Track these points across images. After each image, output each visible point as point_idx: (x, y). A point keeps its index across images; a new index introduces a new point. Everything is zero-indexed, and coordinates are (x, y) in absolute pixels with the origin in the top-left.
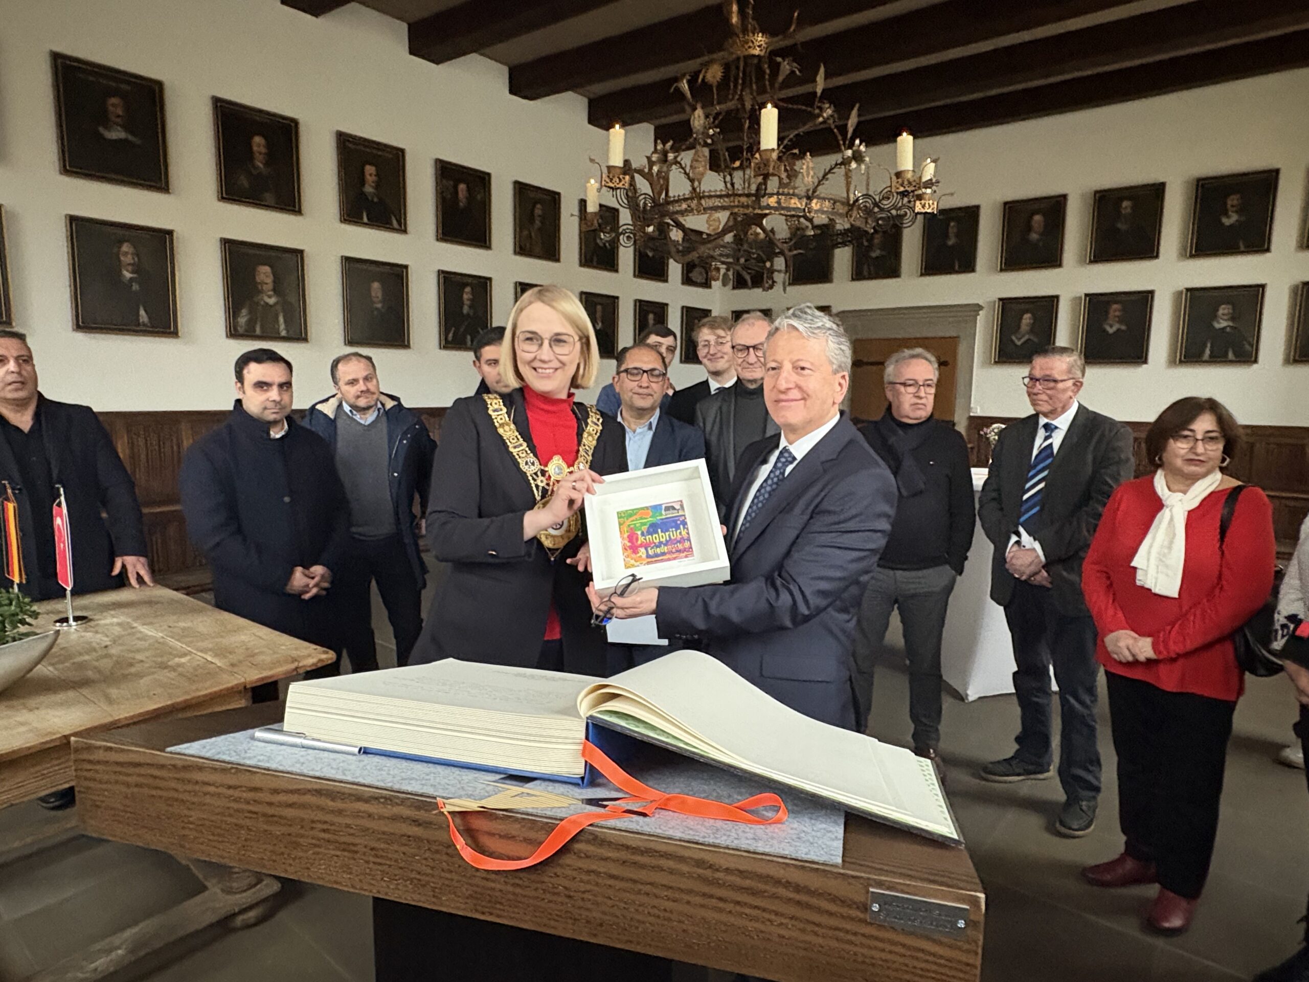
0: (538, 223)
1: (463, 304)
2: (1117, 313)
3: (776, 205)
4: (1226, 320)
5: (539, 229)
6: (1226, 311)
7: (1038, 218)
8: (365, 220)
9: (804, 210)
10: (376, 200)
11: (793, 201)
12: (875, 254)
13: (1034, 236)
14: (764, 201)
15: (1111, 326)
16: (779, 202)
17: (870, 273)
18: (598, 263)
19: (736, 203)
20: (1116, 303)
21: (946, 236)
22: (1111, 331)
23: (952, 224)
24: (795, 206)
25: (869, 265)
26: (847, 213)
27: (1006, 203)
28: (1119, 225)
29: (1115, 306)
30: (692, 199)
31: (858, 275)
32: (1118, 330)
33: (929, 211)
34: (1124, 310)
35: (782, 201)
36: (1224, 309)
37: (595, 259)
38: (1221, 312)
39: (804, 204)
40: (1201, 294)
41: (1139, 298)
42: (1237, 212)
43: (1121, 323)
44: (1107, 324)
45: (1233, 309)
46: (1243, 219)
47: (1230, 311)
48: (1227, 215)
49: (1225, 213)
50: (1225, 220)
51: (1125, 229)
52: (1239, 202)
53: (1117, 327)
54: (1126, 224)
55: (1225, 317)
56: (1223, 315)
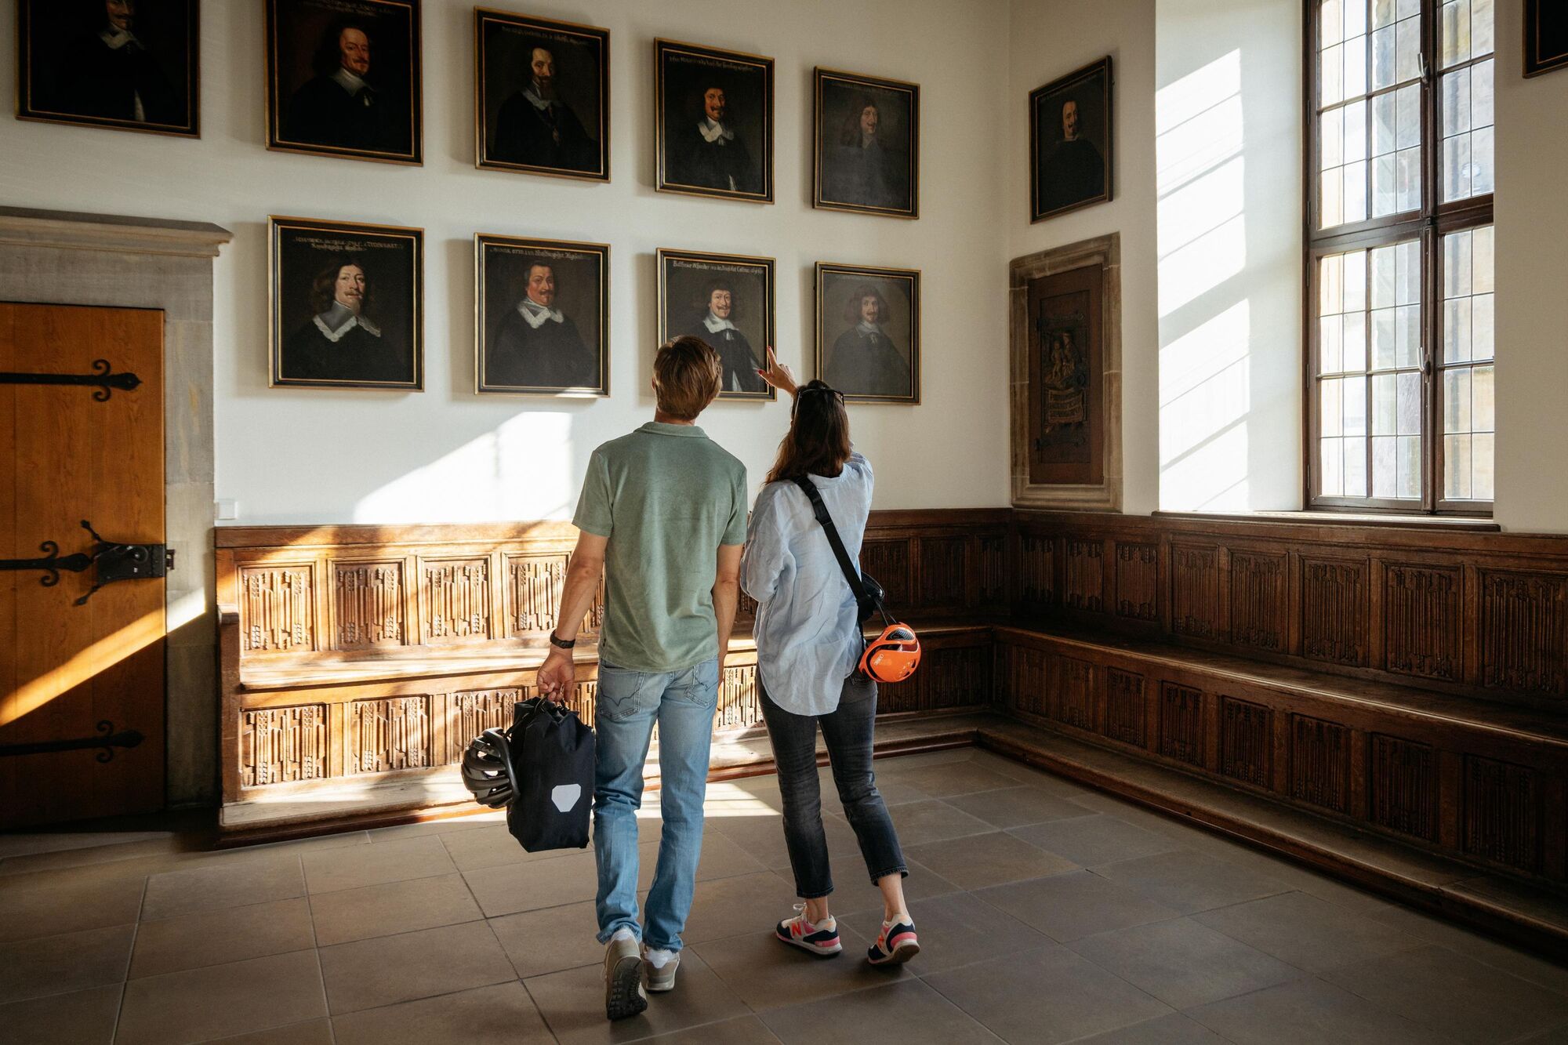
4: (724, 319)
6: (722, 302)
15: (535, 314)
20: (543, 261)
22: (535, 322)
29: (538, 271)
32: (549, 321)
34: (554, 279)
36: (719, 297)
38: (714, 301)
40: (681, 264)
41: (580, 257)
42: (720, 120)
43: (553, 307)
44: (527, 306)
45: (733, 298)
46: (729, 136)
47: (728, 302)
48: (706, 123)
49: (703, 118)
50: (704, 130)
51: (542, 108)
52: (723, 103)
53: (545, 314)
54: (543, 98)
55: (722, 313)
56: (719, 308)
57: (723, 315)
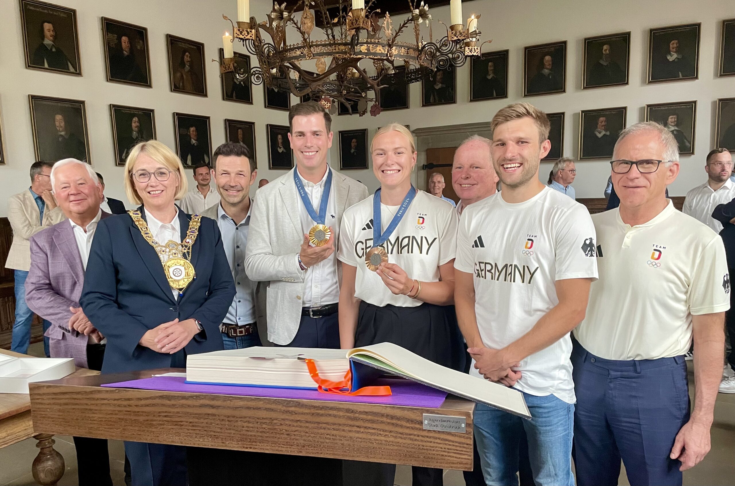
0: (187, 67)
1: (132, 130)
2: (603, 123)
3: (366, 51)
5: (189, 71)
6: (673, 120)
7: (548, 58)
8: (46, 66)
9: (387, 54)
10: (54, 50)
11: (378, 48)
12: (438, 86)
13: (546, 71)
14: (357, 48)
15: (600, 133)
16: (368, 49)
17: (435, 101)
18: (237, 97)
19: (337, 50)
20: (603, 116)
21: (487, 73)
22: (600, 136)
23: (490, 64)
24: (380, 52)
25: (434, 96)
26: (418, 57)
27: (526, 48)
28: (602, 62)
29: (602, 119)
30: (303, 47)
31: (427, 102)
32: (604, 135)
33: (475, 54)
34: (607, 121)
35: (371, 48)
36: (672, 118)
37: (234, 94)
38: (670, 120)
39: (386, 50)
40: (657, 109)
41: (617, 112)
42: (675, 52)
43: (606, 130)
44: (597, 131)
45: (677, 118)
46: (680, 57)
47: (676, 119)
48: (670, 54)
49: (669, 52)
50: (668, 58)
51: (606, 65)
52: (678, 45)
53: (603, 133)
54: (606, 61)
55: (673, 124)
56: (672, 122)
57: (673, 125)
